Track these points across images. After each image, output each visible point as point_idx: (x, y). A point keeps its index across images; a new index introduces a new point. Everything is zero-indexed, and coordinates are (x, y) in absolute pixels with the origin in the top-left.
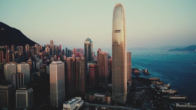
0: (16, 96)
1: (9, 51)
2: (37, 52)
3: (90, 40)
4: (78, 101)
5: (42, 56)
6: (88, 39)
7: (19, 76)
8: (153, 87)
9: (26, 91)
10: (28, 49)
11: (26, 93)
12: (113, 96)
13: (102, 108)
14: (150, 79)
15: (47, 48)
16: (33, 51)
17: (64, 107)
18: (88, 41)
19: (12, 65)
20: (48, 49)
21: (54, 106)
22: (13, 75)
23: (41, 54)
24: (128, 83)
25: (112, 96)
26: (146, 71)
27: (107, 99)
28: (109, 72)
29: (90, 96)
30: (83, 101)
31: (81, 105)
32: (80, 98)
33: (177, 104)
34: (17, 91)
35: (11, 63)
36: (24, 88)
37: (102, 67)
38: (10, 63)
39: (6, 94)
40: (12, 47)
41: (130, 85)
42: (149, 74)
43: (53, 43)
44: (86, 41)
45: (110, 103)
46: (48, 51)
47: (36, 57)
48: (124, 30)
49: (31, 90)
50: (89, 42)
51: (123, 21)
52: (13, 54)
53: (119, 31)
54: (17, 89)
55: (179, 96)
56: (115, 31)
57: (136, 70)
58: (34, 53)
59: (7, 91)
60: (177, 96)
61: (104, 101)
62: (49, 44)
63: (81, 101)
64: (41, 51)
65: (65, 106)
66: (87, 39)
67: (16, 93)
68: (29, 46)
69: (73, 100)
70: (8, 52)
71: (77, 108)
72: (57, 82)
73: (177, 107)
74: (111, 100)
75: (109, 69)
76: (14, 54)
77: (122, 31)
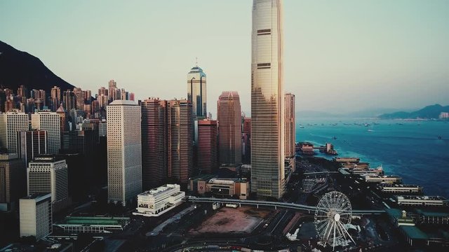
0: (28, 176)
1: (12, 98)
2: (78, 104)
3: (201, 71)
4: (172, 192)
5: (89, 114)
6: (197, 68)
7: (36, 135)
8: (344, 172)
9: (52, 164)
10: (56, 96)
11: (52, 169)
12: (254, 183)
13: (227, 205)
14: (337, 160)
15: (102, 95)
16: (70, 101)
17: (139, 203)
18: (197, 72)
19: (19, 114)
20: (103, 98)
21: (116, 202)
22: (22, 133)
23: (87, 107)
24: (287, 163)
25: (250, 183)
26: (329, 148)
27: (238, 189)
28: (244, 144)
29: (201, 184)
30: (184, 193)
31: (180, 200)
32: (177, 187)
33: (399, 198)
34: (30, 164)
35: (17, 110)
36: (46, 159)
37: (228, 126)
38: (14, 110)
39: (5, 171)
40: (21, 91)
41: (293, 169)
42: (336, 154)
43: (115, 86)
44: (191, 72)
45: (245, 197)
46: (103, 102)
47: (75, 113)
48: (279, 30)
49: (63, 164)
50: (199, 74)
51: (275, 9)
52: (21, 104)
53: (267, 32)
54: (30, 159)
55: (404, 186)
56: (259, 31)
57: (305, 145)
58: (70, 107)
59: (7, 166)
60: (400, 186)
61: (232, 192)
62: (107, 88)
63: (179, 193)
64: (86, 102)
65: (141, 199)
66: (193, 68)
67: (28, 170)
68: (59, 90)
69: (161, 189)
70: (9, 99)
71: (168, 207)
72: (123, 147)
73: (399, 203)
74: (249, 190)
75: (243, 138)
76: (25, 105)
77: (274, 32)
